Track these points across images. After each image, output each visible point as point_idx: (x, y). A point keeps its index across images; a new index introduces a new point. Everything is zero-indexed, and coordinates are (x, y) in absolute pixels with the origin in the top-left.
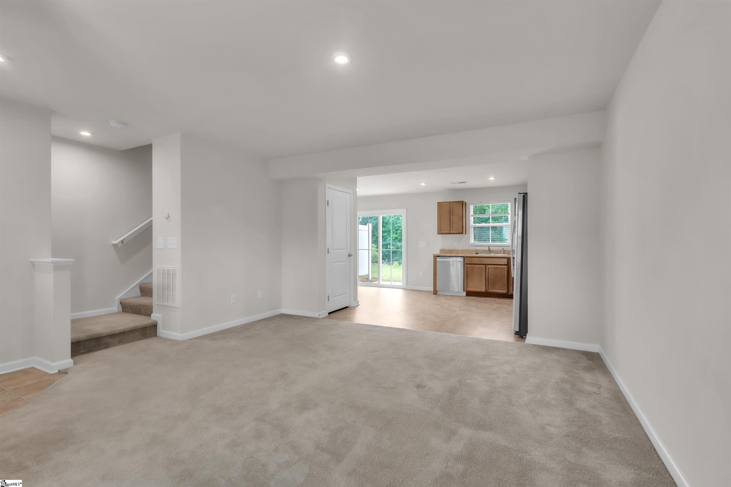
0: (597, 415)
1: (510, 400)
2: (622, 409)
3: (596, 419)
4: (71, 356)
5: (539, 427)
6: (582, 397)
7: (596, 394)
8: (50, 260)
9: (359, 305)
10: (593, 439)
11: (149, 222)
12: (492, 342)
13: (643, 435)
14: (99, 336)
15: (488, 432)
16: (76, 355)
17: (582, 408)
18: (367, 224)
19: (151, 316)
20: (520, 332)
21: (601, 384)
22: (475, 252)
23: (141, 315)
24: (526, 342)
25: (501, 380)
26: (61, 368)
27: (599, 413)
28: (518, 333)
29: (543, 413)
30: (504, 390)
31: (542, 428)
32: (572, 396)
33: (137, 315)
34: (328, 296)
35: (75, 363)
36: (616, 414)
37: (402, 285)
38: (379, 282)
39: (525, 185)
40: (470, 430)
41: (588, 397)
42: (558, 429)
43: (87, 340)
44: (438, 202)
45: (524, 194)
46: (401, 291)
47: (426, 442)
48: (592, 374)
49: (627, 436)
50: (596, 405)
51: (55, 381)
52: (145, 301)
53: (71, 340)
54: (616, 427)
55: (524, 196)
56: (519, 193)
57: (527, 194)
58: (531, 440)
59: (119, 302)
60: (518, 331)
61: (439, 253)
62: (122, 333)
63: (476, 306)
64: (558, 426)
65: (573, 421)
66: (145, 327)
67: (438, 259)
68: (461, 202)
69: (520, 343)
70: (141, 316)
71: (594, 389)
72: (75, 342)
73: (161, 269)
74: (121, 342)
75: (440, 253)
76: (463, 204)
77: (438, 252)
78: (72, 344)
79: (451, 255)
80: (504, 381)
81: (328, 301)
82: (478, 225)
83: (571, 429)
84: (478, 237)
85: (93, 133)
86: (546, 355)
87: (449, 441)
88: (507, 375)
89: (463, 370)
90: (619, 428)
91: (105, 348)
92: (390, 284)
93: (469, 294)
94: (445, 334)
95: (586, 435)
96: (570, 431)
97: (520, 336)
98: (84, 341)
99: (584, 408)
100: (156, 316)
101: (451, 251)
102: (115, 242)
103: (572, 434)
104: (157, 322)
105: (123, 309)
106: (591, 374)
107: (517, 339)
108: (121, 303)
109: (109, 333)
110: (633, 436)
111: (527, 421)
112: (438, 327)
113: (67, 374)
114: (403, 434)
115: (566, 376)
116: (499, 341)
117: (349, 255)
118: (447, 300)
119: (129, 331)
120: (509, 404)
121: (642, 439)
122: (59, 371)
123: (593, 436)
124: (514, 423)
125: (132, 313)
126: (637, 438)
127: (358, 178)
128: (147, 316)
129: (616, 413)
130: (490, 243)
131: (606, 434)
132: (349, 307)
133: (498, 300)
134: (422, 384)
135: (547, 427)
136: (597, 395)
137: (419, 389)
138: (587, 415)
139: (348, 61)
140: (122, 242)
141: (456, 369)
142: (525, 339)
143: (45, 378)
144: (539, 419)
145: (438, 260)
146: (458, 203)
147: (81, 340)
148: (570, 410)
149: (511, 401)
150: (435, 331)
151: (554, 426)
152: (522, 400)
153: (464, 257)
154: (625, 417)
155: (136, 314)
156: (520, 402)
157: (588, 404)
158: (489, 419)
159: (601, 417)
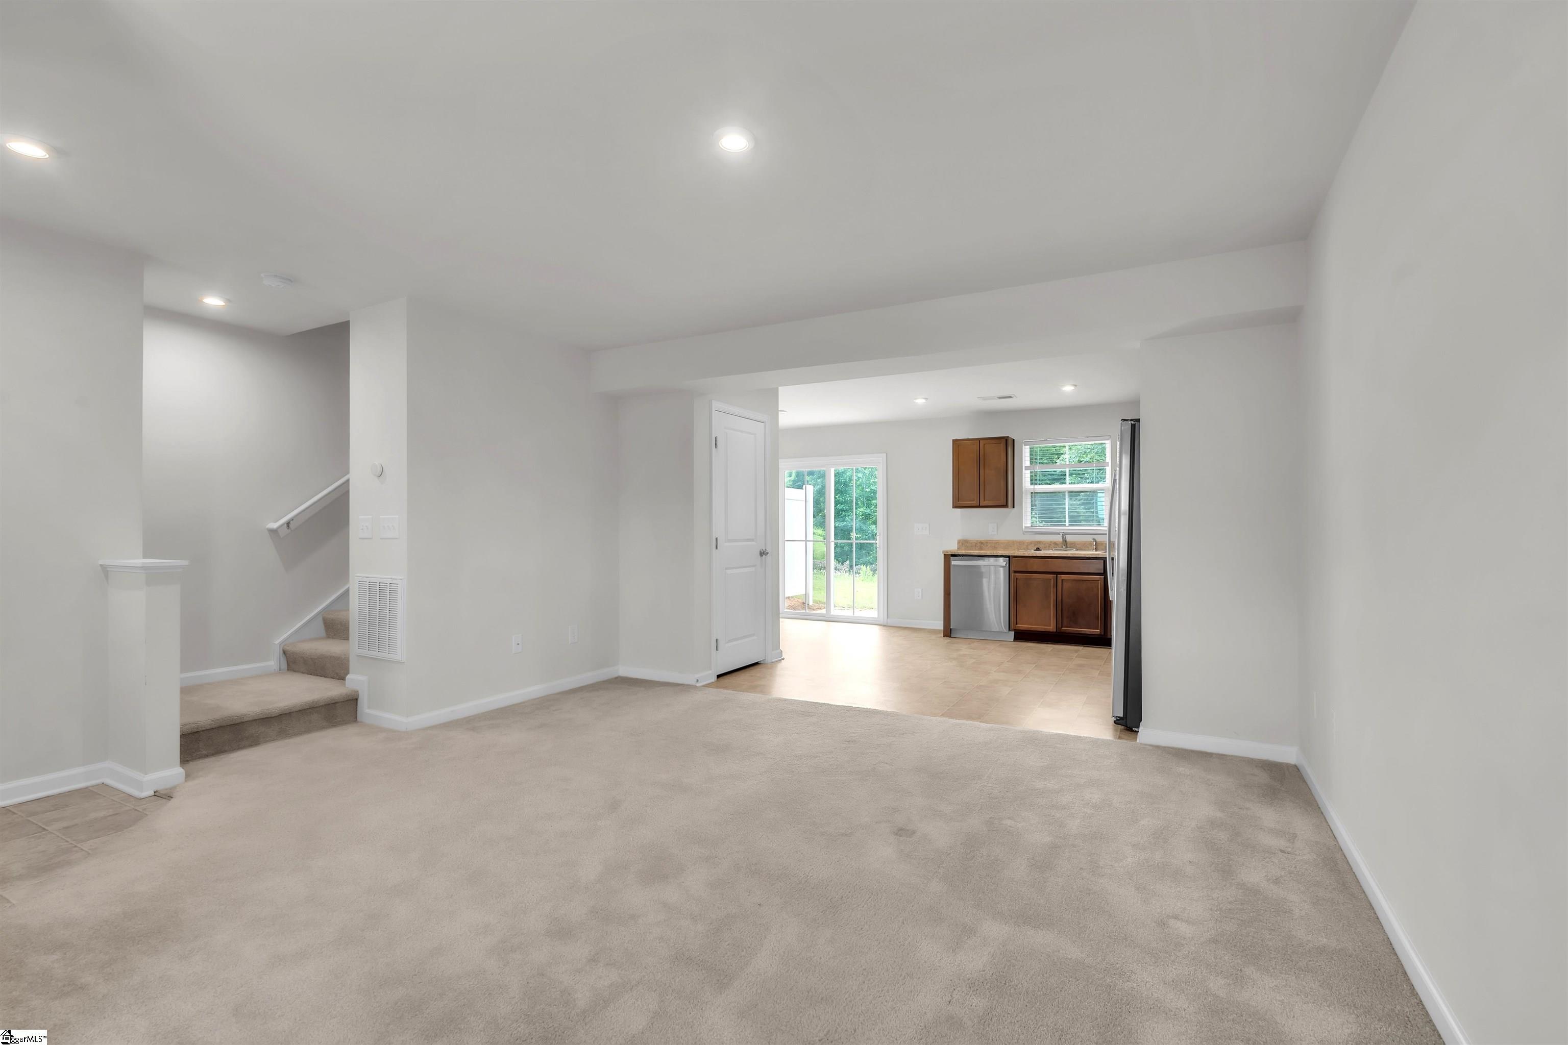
0: (1284, 897)
1: (1096, 863)
2: (1339, 886)
3: (1281, 906)
4: (181, 761)
5: (1155, 922)
6: (1252, 858)
7: (1285, 852)
8: (140, 561)
9: (784, 659)
10: (1271, 948)
11: (343, 484)
12: (1064, 739)
13: (1381, 942)
14: (239, 721)
15: (1044, 931)
16: (190, 760)
17: (1251, 882)
18: (804, 486)
19: (345, 680)
20: (1126, 718)
21: (1297, 833)
22: (1035, 545)
23: (326, 677)
24: (1138, 741)
25: (1079, 821)
26: (160, 787)
27: (1288, 894)
28: (1121, 721)
29: (1165, 892)
30: (1083, 843)
31: (1162, 924)
32: (1232, 857)
33: (318, 677)
34: (717, 640)
35: (188, 776)
36: (1326, 897)
37: (876, 616)
38: (828, 610)
39: (1135, 403)
40: (1004, 926)
41: (1265, 858)
42: (1194, 928)
43: (213, 728)
44: (953, 440)
45: (1132, 422)
46: (876, 629)
47: (909, 949)
48: (1278, 811)
49: (1346, 944)
50: (1281, 876)
51: (147, 813)
52: (333, 648)
53: (181, 728)
54: (1323, 925)
55: (1133, 427)
56: (1122, 420)
57: (1138, 420)
58: (1134, 948)
59: (282, 652)
60: (1122, 716)
61: (956, 548)
62: (286, 714)
63: (1034, 664)
64: (1197, 920)
65: (1230, 909)
66: (333, 702)
67: (954, 562)
68: (1003, 440)
69: (1126, 743)
70: (325, 679)
71: (1282, 843)
72: (189, 732)
73: (366, 582)
74: (283, 734)
75: (958, 549)
76: (1007, 444)
77: (953, 547)
78: (183, 736)
79: (982, 552)
80: (1084, 823)
81: (717, 650)
82: (1040, 488)
83: (1224, 928)
84: (1041, 514)
85: (228, 301)
86: (1181, 769)
87: (957, 948)
88: (1091, 811)
89: (996, 798)
90: (1330, 927)
91: (251, 746)
92: (852, 615)
93: (1022, 636)
94: (964, 721)
95: (1255, 940)
96: (1223, 931)
97: (1126, 728)
98: (207, 730)
99: (1255, 883)
100: (356, 680)
101: (981, 544)
102: (274, 526)
103: (1225, 937)
104: (358, 691)
105: (288, 665)
106: (1276, 809)
107: (1118, 733)
108: (284, 652)
109: (259, 715)
110: (1360, 944)
111: (1128, 909)
112: (949, 708)
113: (172, 797)
114: (860, 933)
115: (1219, 814)
116: (1080, 737)
117: (761, 552)
118: (972, 650)
119: (300, 711)
120: (1093, 873)
121: (1379, 950)
122: (155, 792)
123: (1270, 943)
124: (1101, 913)
125: (308, 674)
126: (1367, 949)
127: (780, 389)
128: (338, 679)
129: (1326, 895)
130: (1067, 527)
131: (1300, 939)
132: (762, 662)
133: (1082, 649)
134: (908, 828)
135: (1172, 922)
136: (1286, 855)
137: (901, 839)
138: (1262, 897)
139: (748, 146)
140: (288, 524)
141: (982, 797)
142: (1137, 734)
143: (126, 806)
144: (1155, 904)
145: (953, 564)
146: (997, 441)
147: (202, 728)
148: (1225, 886)
149: (1097, 867)
150: (943, 715)
151: (1187, 921)
152: (1122, 863)
153: (1009, 557)
154: (1345, 904)
155: (314, 675)
156: (1117, 868)
157: (1264, 875)
158: (1046, 903)
159: (1292, 902)
